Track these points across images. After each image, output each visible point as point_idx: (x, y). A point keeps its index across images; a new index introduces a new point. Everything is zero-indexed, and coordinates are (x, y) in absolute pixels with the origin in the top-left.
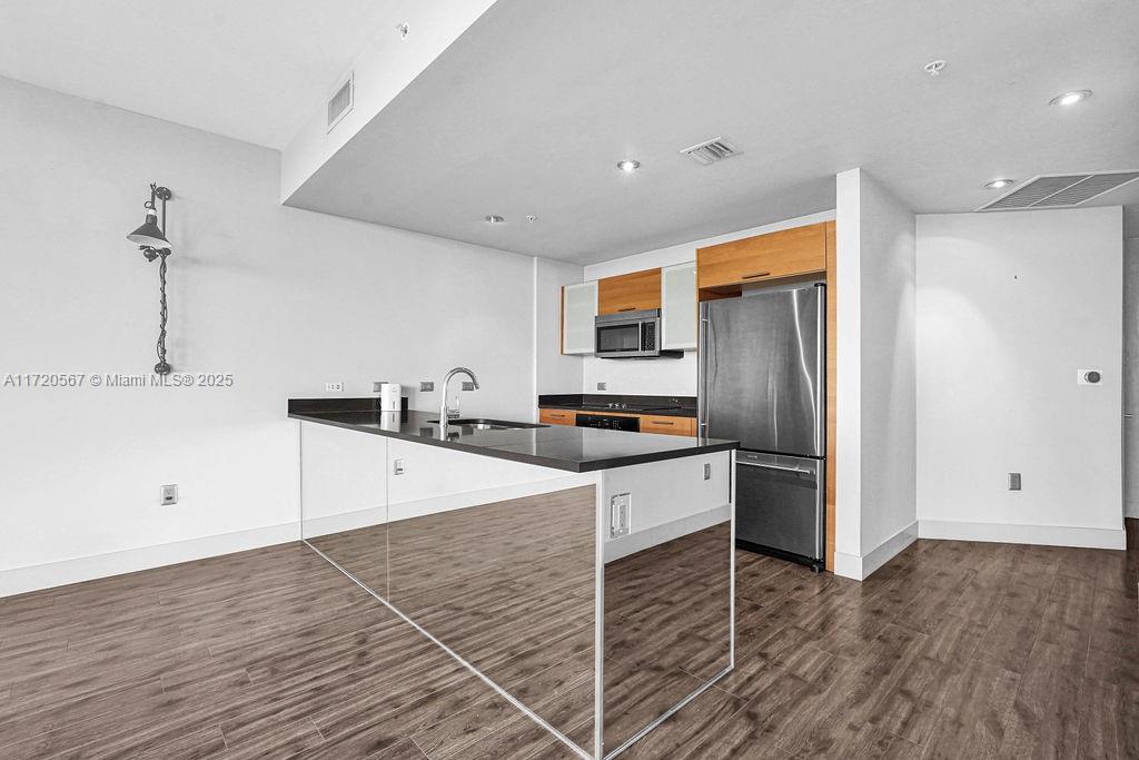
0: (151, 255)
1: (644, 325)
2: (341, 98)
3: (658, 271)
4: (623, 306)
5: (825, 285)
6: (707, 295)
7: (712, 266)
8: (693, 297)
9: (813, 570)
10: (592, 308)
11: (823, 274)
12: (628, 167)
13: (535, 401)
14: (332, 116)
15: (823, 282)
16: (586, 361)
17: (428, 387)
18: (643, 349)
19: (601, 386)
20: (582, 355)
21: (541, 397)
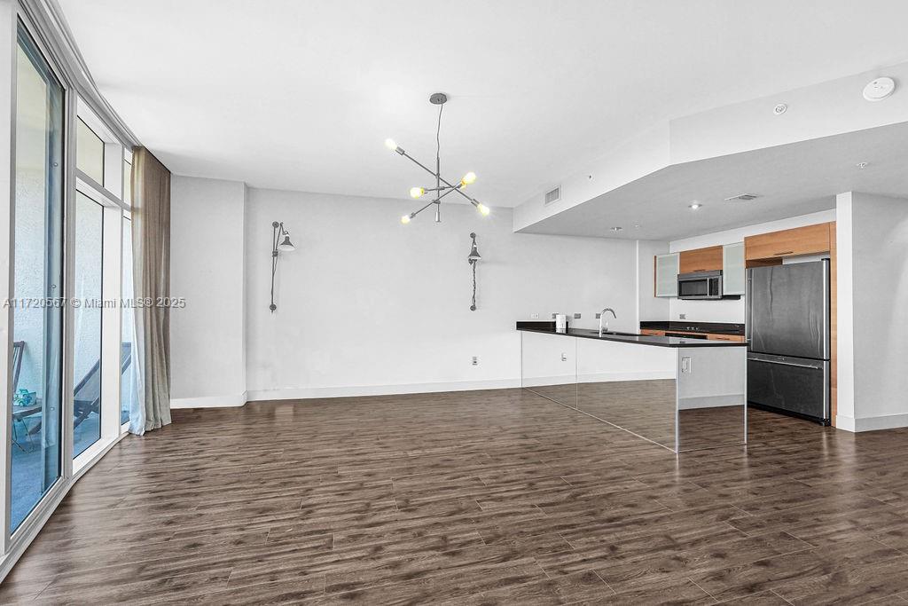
0: (471, 261)
1: (711, 280)
2: (553, 194)
3: (721, 247)
4: (696, 269)
5: (829, 259)
6: (751, 264)
7: (755, 247)
8: (743, 265)
9: (821, 425)
10: (676, 269)
11: (829, 252)
12: (695, 207)
13: (638, 325)
14: (548, 201)
15: (828, 257)
16: (671, 301)
17: (578, 316)
18: (711, 294)
19: (682, 316)
20: (669, 297)
21: (641, 322)
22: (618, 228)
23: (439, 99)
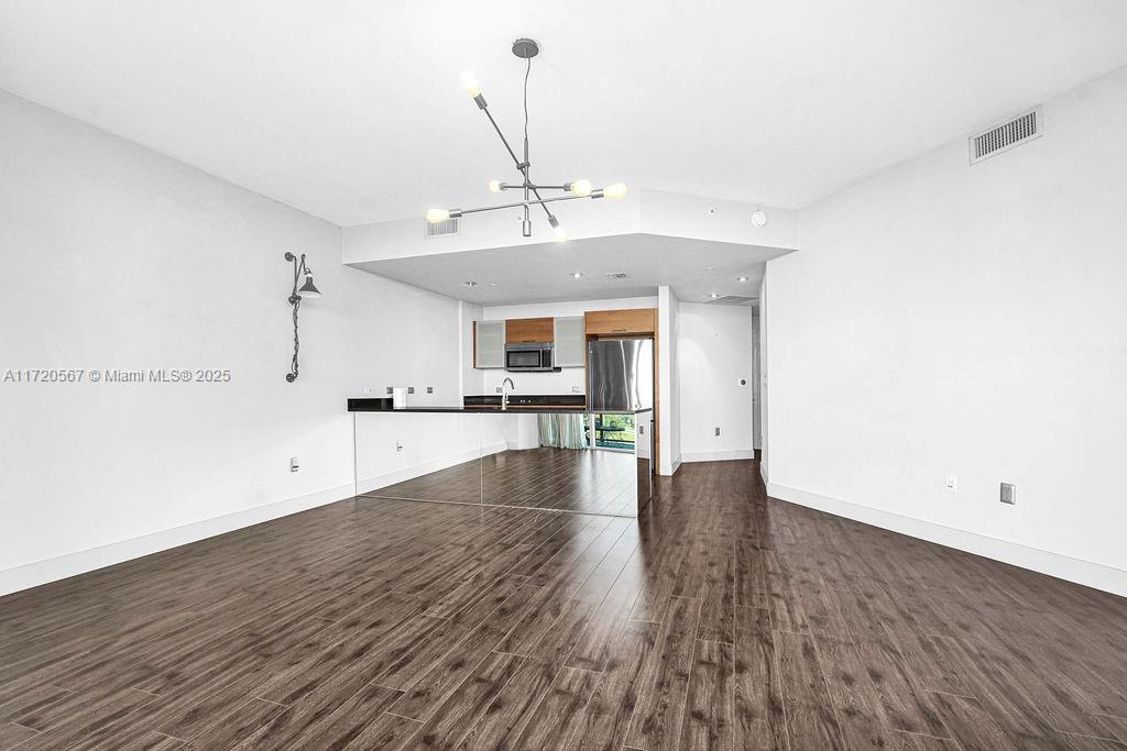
1: (543, 352)
3: (551, 319)
4: (525, 339)
5: (654, 339)
6: (591, 338)
7: (595, 322)
11: (652, 334)
12: (577, 275)
13: (462, 399)
14: (433, 233)
16: (497, 372)
17: (411, 391)
18: (543, 366)
20: (495, 369)
21: (465, 397)
22: (473, 283)
23: (526, 49)
